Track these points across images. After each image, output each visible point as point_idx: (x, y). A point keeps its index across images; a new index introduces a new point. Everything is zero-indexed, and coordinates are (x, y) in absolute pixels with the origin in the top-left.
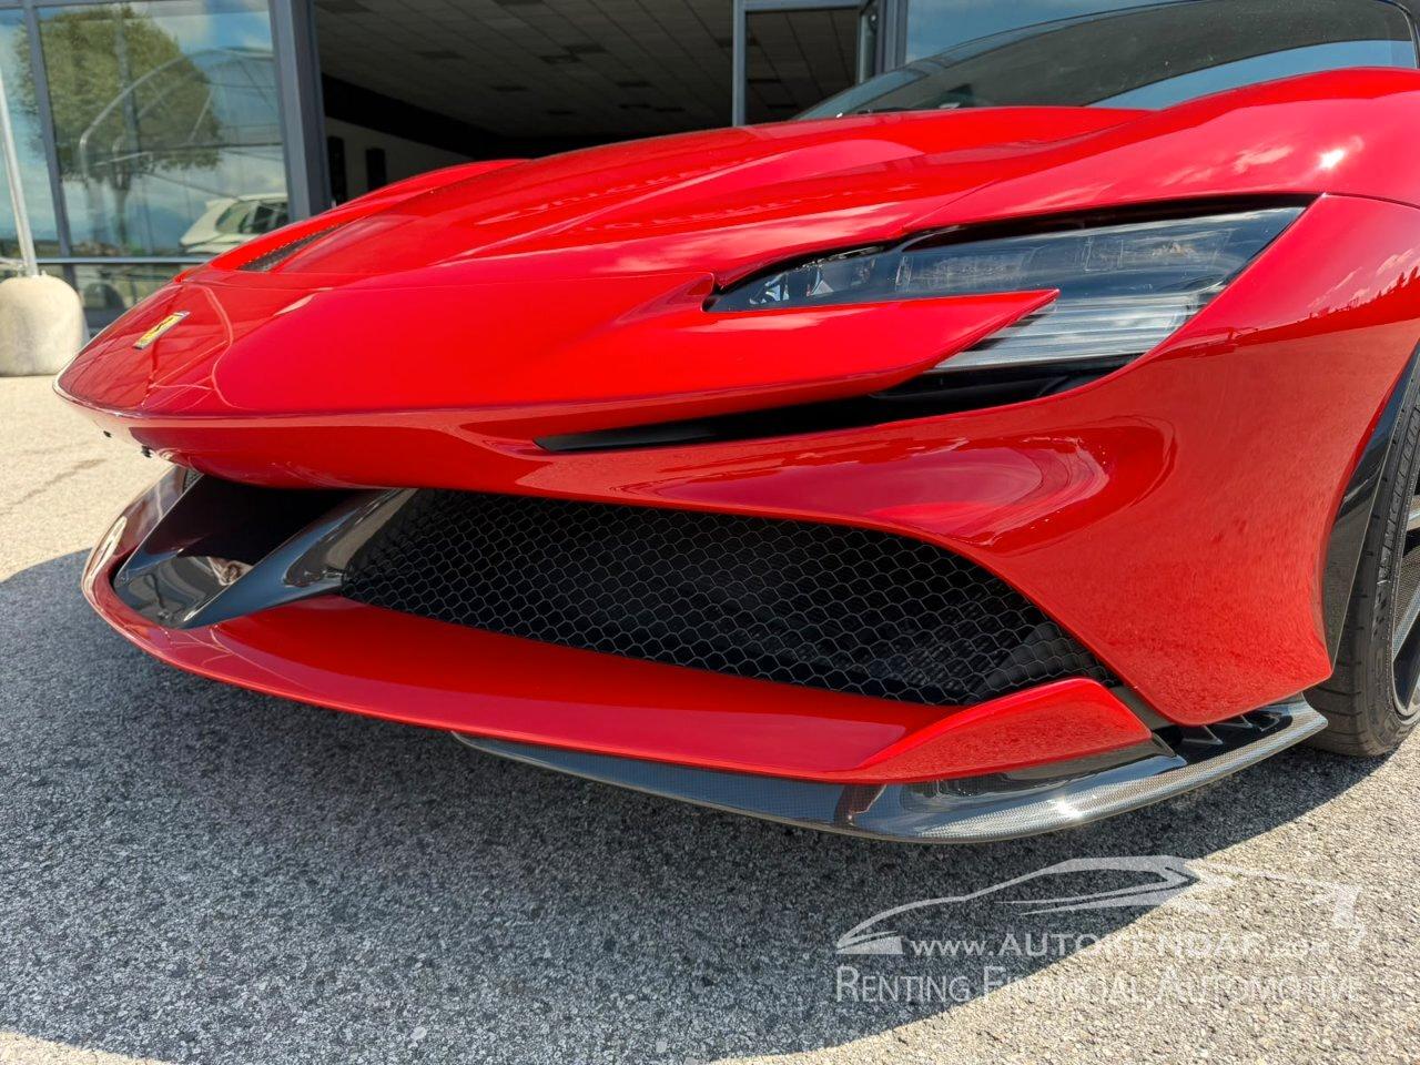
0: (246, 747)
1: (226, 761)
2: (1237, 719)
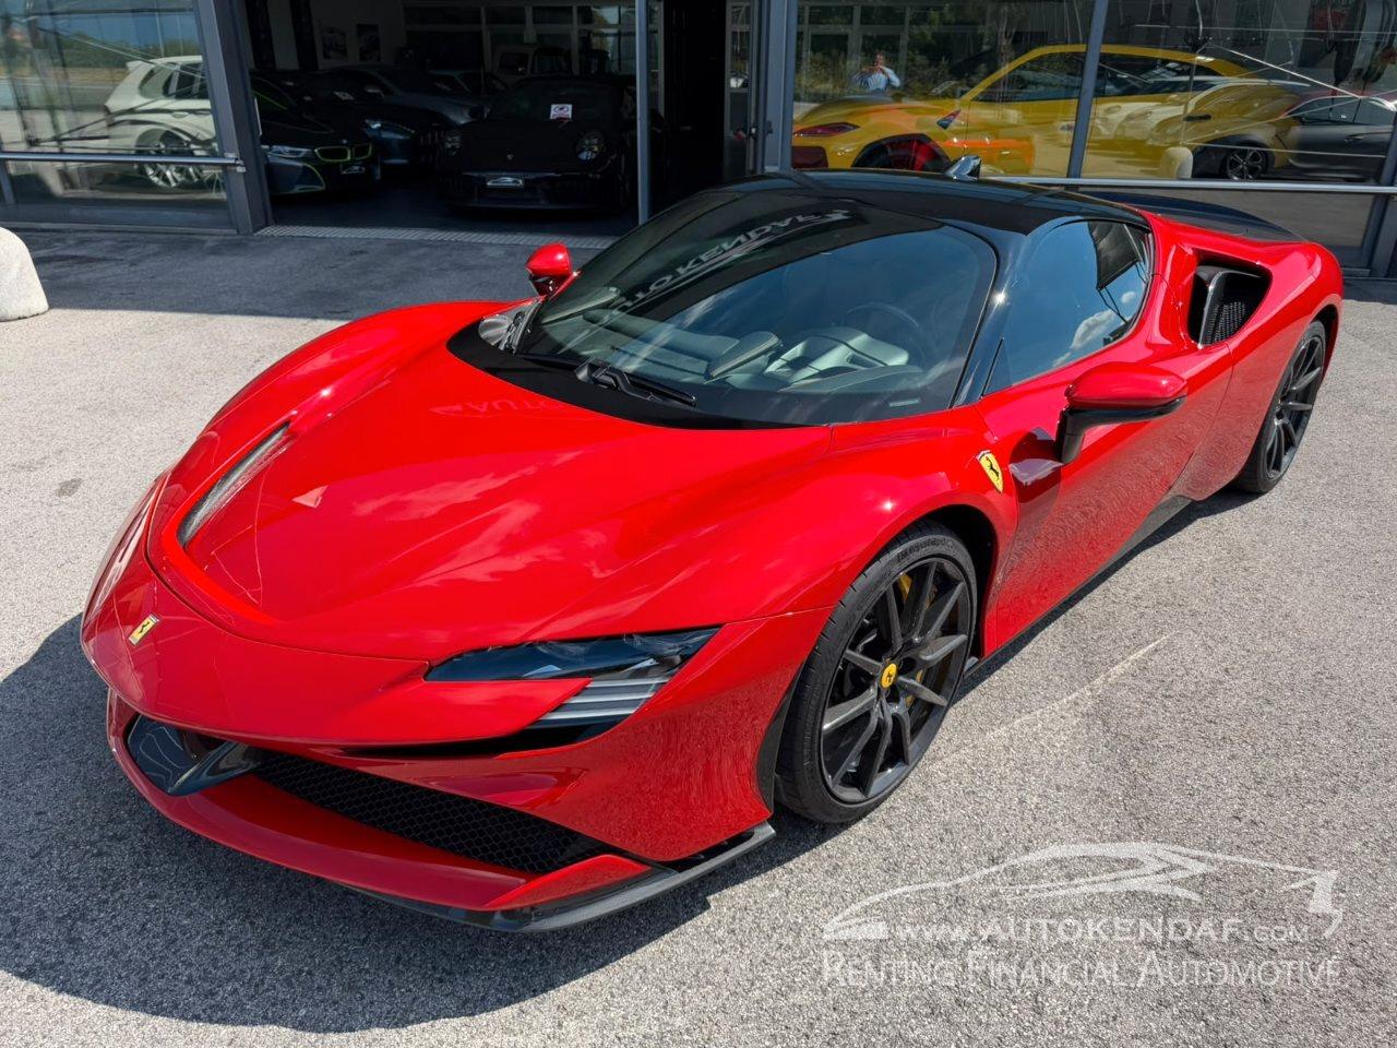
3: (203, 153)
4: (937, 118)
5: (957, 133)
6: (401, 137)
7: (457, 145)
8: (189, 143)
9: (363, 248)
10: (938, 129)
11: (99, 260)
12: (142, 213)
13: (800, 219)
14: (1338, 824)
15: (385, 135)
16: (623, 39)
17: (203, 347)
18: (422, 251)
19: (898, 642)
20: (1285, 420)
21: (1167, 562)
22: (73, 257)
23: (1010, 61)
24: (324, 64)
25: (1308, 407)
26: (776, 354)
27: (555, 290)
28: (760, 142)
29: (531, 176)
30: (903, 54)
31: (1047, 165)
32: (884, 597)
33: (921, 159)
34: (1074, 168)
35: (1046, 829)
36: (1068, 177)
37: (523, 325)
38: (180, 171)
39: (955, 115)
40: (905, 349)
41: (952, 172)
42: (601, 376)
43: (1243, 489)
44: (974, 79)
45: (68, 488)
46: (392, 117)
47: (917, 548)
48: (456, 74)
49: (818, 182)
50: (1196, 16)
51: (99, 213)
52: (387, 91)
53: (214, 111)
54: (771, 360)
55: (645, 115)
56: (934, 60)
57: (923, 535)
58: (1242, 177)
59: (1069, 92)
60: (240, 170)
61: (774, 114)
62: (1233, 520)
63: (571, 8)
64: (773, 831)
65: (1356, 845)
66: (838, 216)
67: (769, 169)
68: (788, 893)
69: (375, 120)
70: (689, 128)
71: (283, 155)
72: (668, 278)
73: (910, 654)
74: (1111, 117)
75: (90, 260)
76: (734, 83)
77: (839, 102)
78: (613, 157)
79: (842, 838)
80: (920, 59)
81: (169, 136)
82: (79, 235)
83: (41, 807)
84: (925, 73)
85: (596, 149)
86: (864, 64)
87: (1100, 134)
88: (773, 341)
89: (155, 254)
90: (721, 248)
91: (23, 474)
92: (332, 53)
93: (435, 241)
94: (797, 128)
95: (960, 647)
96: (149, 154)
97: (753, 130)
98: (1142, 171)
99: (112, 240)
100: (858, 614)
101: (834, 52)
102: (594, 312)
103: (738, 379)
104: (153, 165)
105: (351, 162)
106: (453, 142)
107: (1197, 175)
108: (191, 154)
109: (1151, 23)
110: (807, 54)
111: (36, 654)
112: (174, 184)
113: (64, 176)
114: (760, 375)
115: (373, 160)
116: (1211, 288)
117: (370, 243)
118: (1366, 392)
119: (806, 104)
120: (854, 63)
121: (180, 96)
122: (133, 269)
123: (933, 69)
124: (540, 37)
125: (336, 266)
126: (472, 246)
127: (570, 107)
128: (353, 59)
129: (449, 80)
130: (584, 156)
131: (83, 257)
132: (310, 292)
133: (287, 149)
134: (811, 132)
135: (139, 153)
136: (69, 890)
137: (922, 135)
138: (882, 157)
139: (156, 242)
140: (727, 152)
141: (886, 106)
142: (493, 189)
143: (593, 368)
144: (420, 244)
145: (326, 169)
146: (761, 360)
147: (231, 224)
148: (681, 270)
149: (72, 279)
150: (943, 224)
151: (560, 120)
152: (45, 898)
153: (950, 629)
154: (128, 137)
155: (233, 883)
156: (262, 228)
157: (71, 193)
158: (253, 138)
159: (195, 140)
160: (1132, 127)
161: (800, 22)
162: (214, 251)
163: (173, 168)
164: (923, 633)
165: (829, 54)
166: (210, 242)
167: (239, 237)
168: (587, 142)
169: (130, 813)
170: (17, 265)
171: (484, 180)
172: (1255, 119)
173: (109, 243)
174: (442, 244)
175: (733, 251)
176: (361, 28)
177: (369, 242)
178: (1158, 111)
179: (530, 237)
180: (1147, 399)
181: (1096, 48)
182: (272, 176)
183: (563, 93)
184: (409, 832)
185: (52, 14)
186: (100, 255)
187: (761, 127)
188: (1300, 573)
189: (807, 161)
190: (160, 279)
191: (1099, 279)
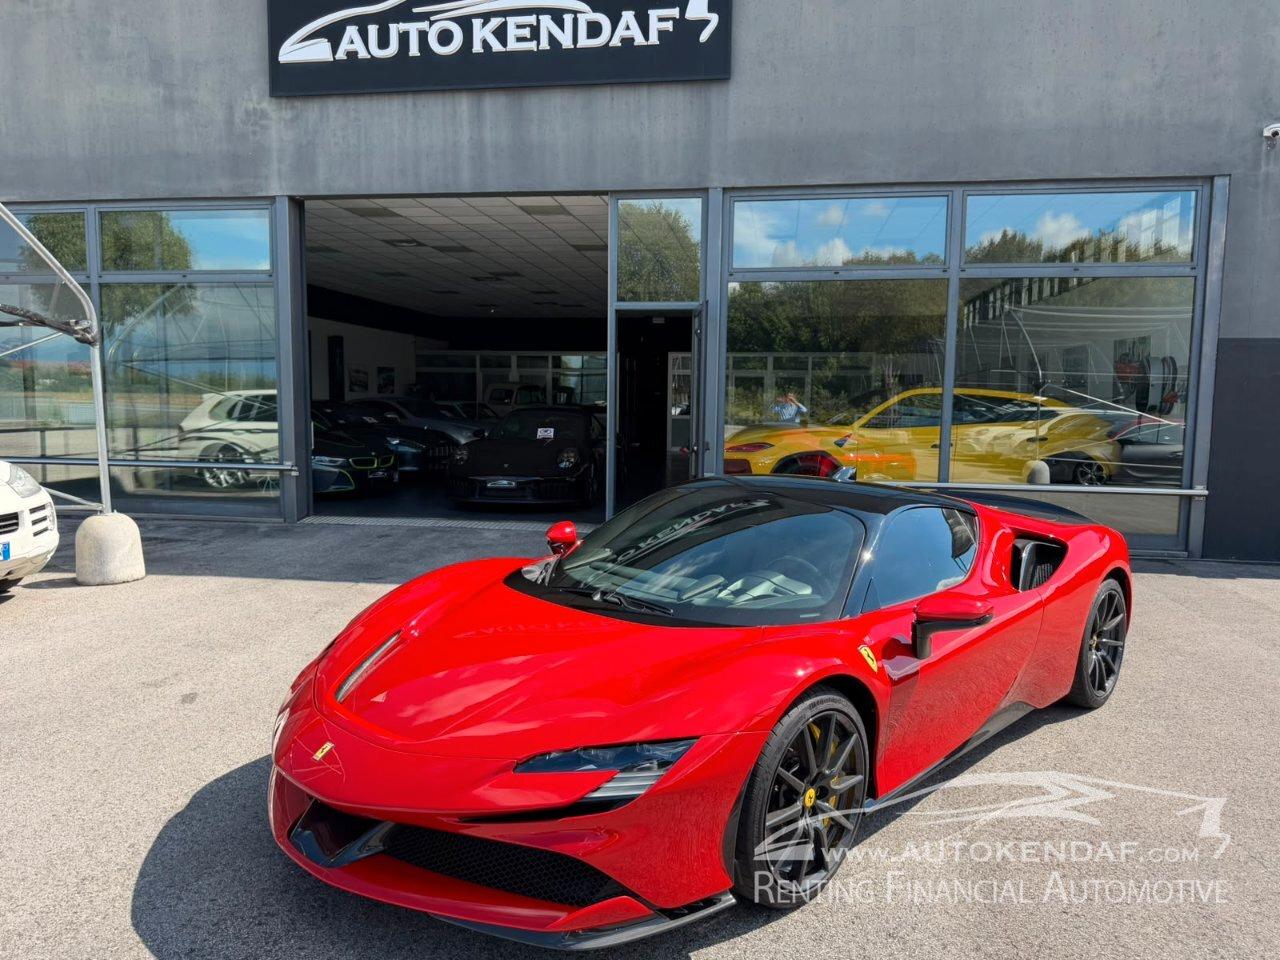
0: (336, 906)
1: (329, 912)
2: (696, 902)
3: (252, 461)
4: (836, 439)
5: (850, 450)
6: (414, 451)
7: (465, 457)
8: (241, 454)
9: (388, 532)
10: (836, 448)
11: (177, 541)
12: (210, 506)
13: (733, 505)
14: (1138, 916)
15: (402, 449)
16: (585, 378)
17: (272, 603)
18: (434, 535)
19: (815, 771)
20: (1103, 653)
21: (1021, 754)
22: (156, 539)
23: (898, 394)
24: (349, 397)
25: (1120, 643)
26: (724, 587)
27: (565, 553)
28: (700, 456)
29: (522, 480)
30: (808, 388)
31: (925, 472)
32: (802, 732)
33: (824, 468)
34: (943, 475)
35: (927, 917)
36: (939, 481)
37: (550, 571)
38: (231, 475)
39: (849, 436)
40: (808, 584)
41: (837, 477)
42: (609, 598)
43: (1075, 704)
44: (869, 407)
45: (189, 698)
46: (407, 435)
47: (822, 702)
48: (456, 404)
49: (745, 482)
50: (1035, 365)
51: (176, 505)
52: (402, 416)
53: (280, 431)
54: (720, 591)
55: (613, 437)
56: (835, 393)
57: (825, 694)
58: (1091, 483)
59: (934, 421)
60: (294, 474)
61: (710, 436)
62: (1072, 728)
63: (547, 357)
64: (734, 901)
65: (1150, 929)
66: (760, 504)
67: (707, 475)
68: (745, 952)
69: (395, 436)
70: (638, 444)
71: (324, 463)
72: (632, 551)
73: (823, 783)
74: (982, 437)
75: (169, 541)
76: (675, 411)
77: (760, 426)
78: (586, 466)
79: (783, 920)
80: (824, 393)
81: (228, 449)
82: (156, 522)
83: (213, 896)
84: (829, 402)
85: (572, 460)
86: (779, 395)
87: (974, 450)
88: (721, 580)
89: (220, 537)
90: (673, 528)
91: (151, 690)
92: (356, 388)
93: (445, 527)
94: (727, 446)
95: (859, 783)
96: (209, 461)
97: (695, 448)
98: (1011, 479)
99: (183, 526)
100: (786, 742)
101: (753, 388)
102: (599, 564)
103: (698, 601)
104: (210, 470)
105: (377, 470)
106: (461, 455)
107: (1053, 481)
108: (242, 461)
109: (1002, 369)
110: (732, 389)
111: (189, 805)
112: (225, 485)
113: (137, 478)
114: (714, 599)
115: (394, 468)
116: (1024, 555)
117: (394, 529)
118: (1180, 641)
119: (733, 427)
120: (769, 395)
121: (240, 419)
122: (205, 547)
123: (834, 400)
124: (521, 377)
125: (368, 546)
126: (473, 531)
127: (552, 430)
128: (372, 393)
129: (451, 409)
130: (563, 465)
131: (162, 539)
132: (350, 564)
133: (327, 459)
134: (738, 449)
135: (201, 461)
136: (243, 944)
137: (823, 452)
138: (795, 467)
139: (220, 528)
140: (669, 463)
141: (792, 431)
142: (491, 489)
143: (604, 593)
144: (433, 530)
145: (354, 473)
146: (714, 591)
147: (280, 514)
148: (642, 545)
149: (157, 554)
150: (833, 509)
151: (544, 440)
152: (228, 948)
153: (850, 770)
154: (195, 449)
155: (356, 942)
156: (303, 518)
157: (141, 491)
158: (307, 450)
159: (248, 452)
160: (999, 445)
161: (727, 368)
162: (267, 535)
163: (225, 472)
164: (830, 767)
165: (749, 389)
166: (263, 528)
167: (286, 524)
168: (566, 455)
169: (277, 900)
170: (131, 541)
171: (485, 482)
172: (1095, 440)
173: (180, 528)
174: (451, 530)
175: (681, 529)
176: (381, 370)
177: (392, 528)
178: (1020, 433)
179: (519, 524)
180: (967, 614)
181: (949, 390)
182: (316, 478)
183: (547, 420)
184: (495, 884)
185: (166, 360)
186: (177, 537)
187: (701, 446)
188: (1120, 761)
189: (735, 470)
190: (228, 554)
191: (954, 551)
